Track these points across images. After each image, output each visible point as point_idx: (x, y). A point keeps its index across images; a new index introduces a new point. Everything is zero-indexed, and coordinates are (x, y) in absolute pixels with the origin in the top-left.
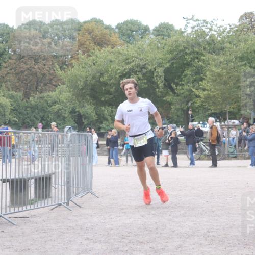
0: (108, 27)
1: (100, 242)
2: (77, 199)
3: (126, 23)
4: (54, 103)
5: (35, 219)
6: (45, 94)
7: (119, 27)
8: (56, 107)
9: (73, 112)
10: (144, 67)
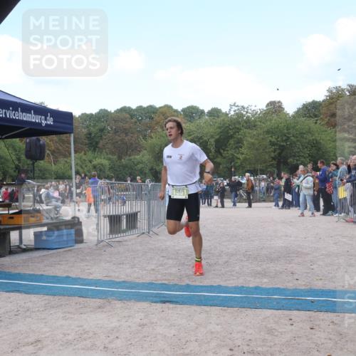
0: (176, 111)
1: (172, 259)
2: (155, 230)
3: (189, 108)
4: (139, 163)
5: (127, 243)
6: (132, 157)
7: (184, 110)
8: (140, 166)
9: (151, 169)
10: (201, 138)
